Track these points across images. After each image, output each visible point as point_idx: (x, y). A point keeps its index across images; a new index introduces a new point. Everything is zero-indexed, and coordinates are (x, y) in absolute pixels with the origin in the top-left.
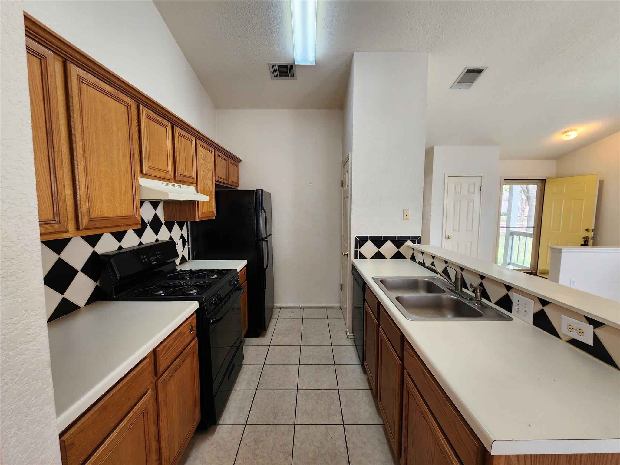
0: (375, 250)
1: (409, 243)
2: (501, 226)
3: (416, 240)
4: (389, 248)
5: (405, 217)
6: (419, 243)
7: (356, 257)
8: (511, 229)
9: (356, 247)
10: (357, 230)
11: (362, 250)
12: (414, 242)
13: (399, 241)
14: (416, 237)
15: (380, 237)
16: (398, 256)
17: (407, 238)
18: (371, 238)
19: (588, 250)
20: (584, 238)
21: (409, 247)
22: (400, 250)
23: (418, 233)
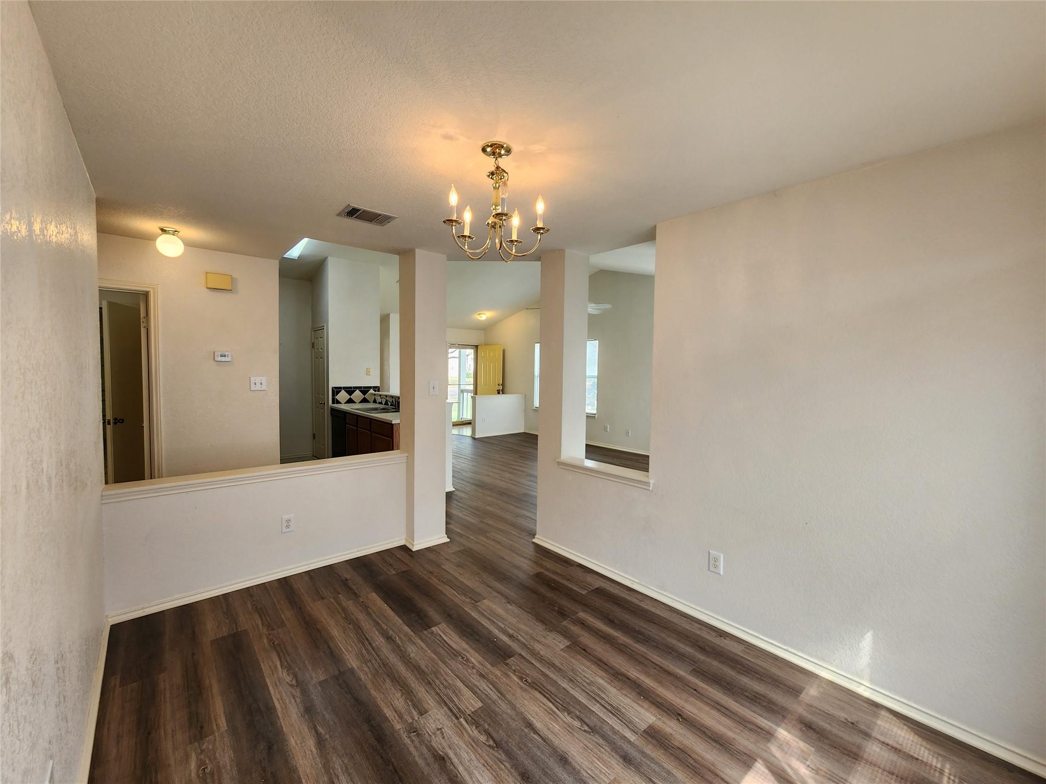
0: (347, 397)
1: (372, 391)
2: (449, 384)
3: (376, 389)
4: (357, 395)
5: (368, 373)
6: (379, 391)
7: (333, 403)
8: (462, 387)
9: (333, 395)
10: (334, 382)
11: (338, 397)
12: (375, 391)
13: (365, 390)
14: (376, 387)
15: (351, 388)
16: (364, 401)
17: (370, 387)
18: (344, 388)
19: (501, 396)
20: (497, 391)
21: (372, 394)
22: (365, 396)
23: (378, 384)
